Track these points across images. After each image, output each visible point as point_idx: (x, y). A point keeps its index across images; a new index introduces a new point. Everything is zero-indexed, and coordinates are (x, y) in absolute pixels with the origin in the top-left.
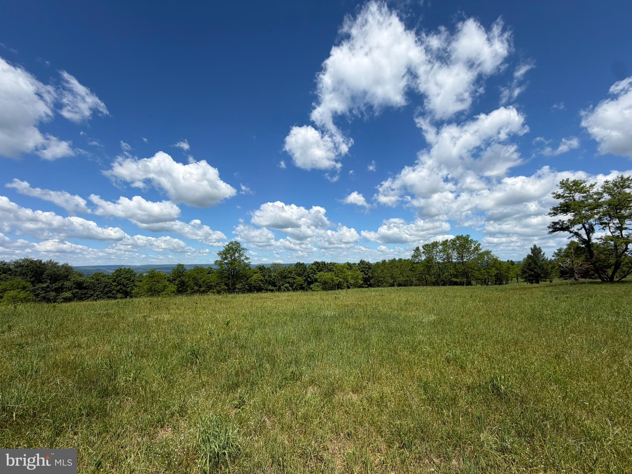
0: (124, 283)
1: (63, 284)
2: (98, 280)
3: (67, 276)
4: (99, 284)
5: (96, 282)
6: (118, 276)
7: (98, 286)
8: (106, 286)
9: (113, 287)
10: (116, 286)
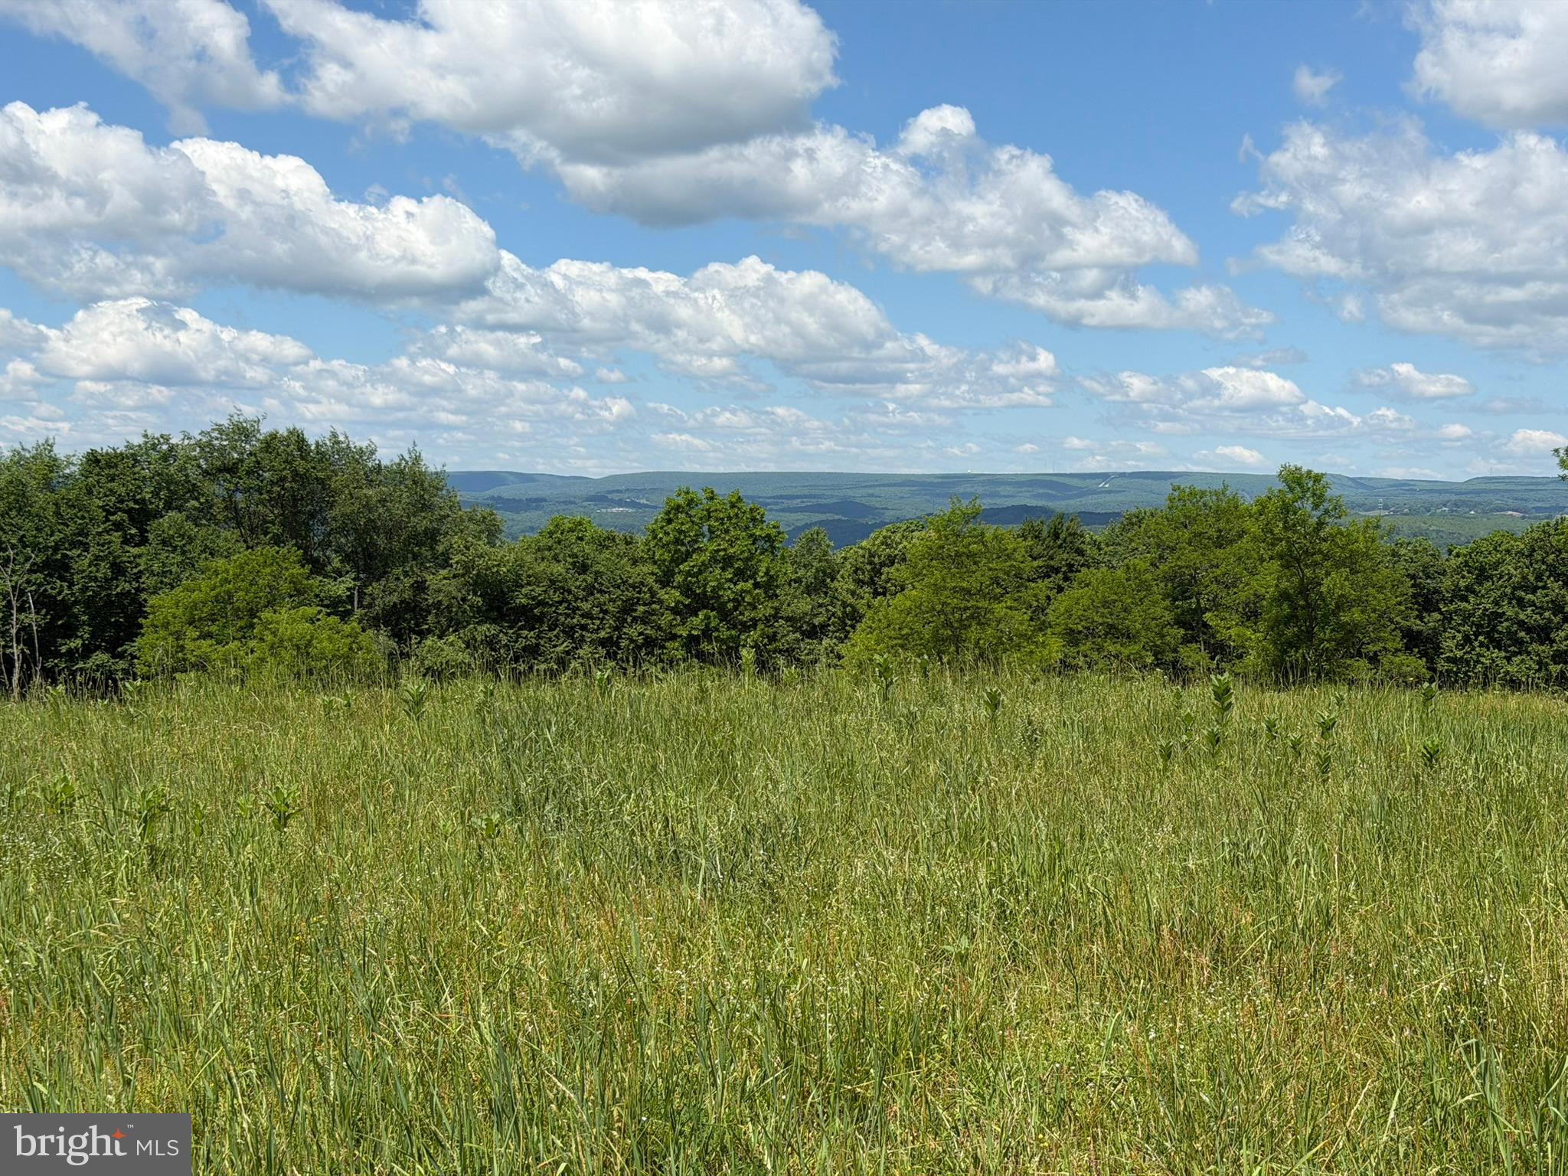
0: (727, 595)
1: (420, 587)
2: (584, 568)
3: (431, 536)
4: (590, 590)
5: (577, 583)
6: (681, 549)
7: (586, 606)
8: (628, 608)
9: (668, 616)
10: (683, 612)
